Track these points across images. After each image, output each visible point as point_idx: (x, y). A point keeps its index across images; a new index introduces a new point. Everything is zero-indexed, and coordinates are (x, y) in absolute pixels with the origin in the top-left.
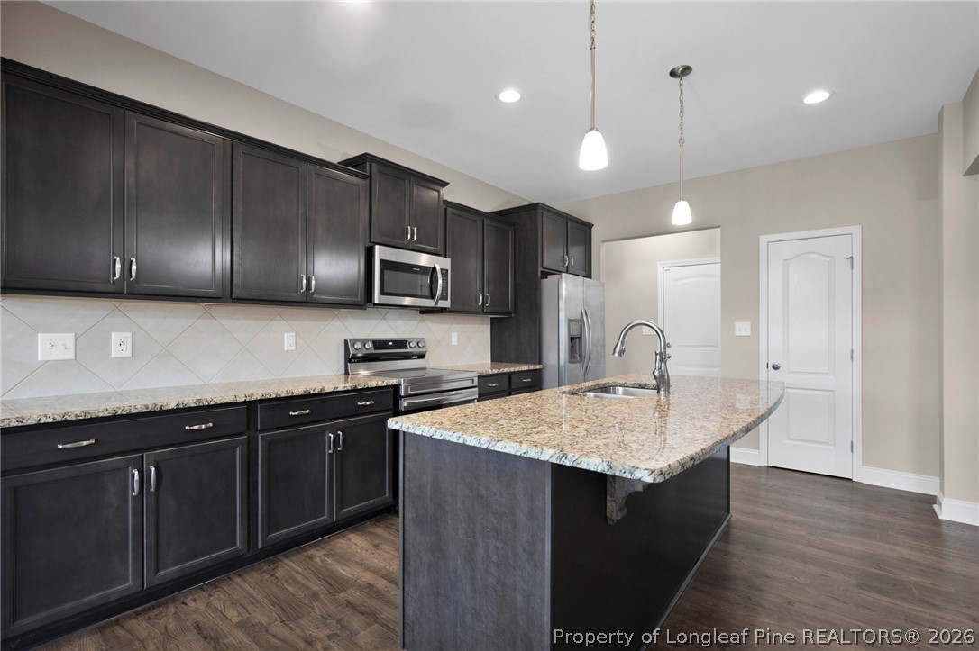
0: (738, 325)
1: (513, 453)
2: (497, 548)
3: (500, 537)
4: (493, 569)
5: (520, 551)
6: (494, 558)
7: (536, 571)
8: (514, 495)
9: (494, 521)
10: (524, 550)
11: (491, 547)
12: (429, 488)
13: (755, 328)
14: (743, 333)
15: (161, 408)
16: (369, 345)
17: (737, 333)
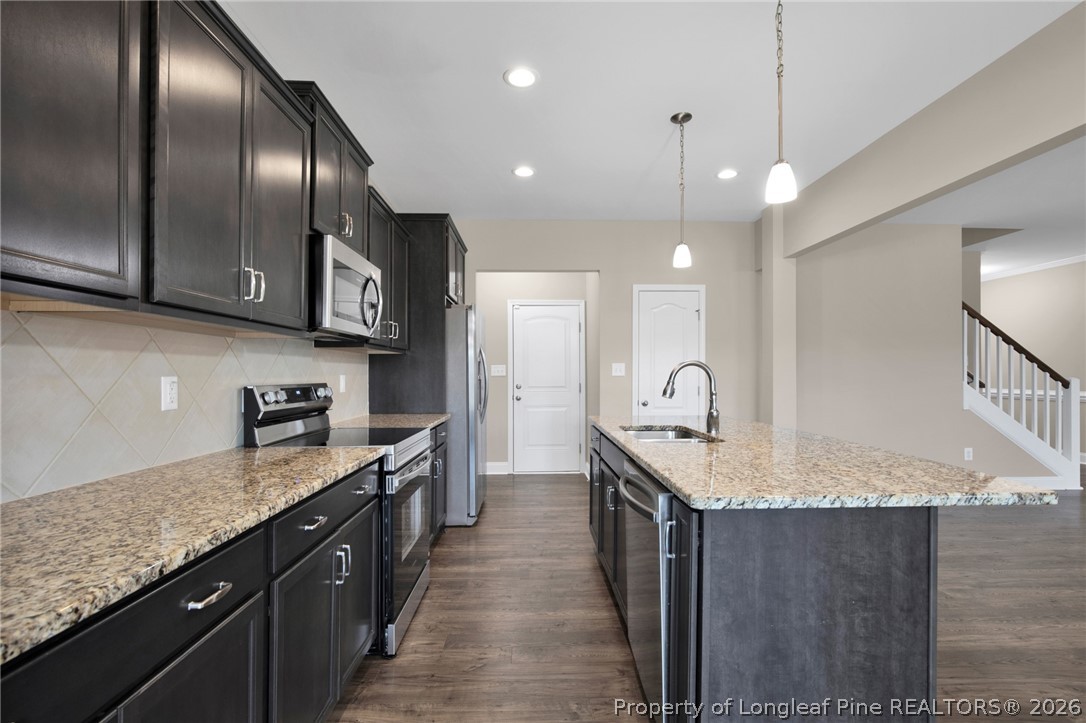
0: (614, 366)
1: (912, 505)
2: (865, 620)
3: (869, 606)
4: (860, 646)
5: (897, 612)
6: (861, 632)
7: (916, 627)
8: (889, 554)
9: (861, 589)
10: (902, 610)
11: (857, 621)
12: (757, 576)
13: (629, 369)
14: (619, 374)
15: (161, 571)
16: (283, 396)
17: (614, 374)
